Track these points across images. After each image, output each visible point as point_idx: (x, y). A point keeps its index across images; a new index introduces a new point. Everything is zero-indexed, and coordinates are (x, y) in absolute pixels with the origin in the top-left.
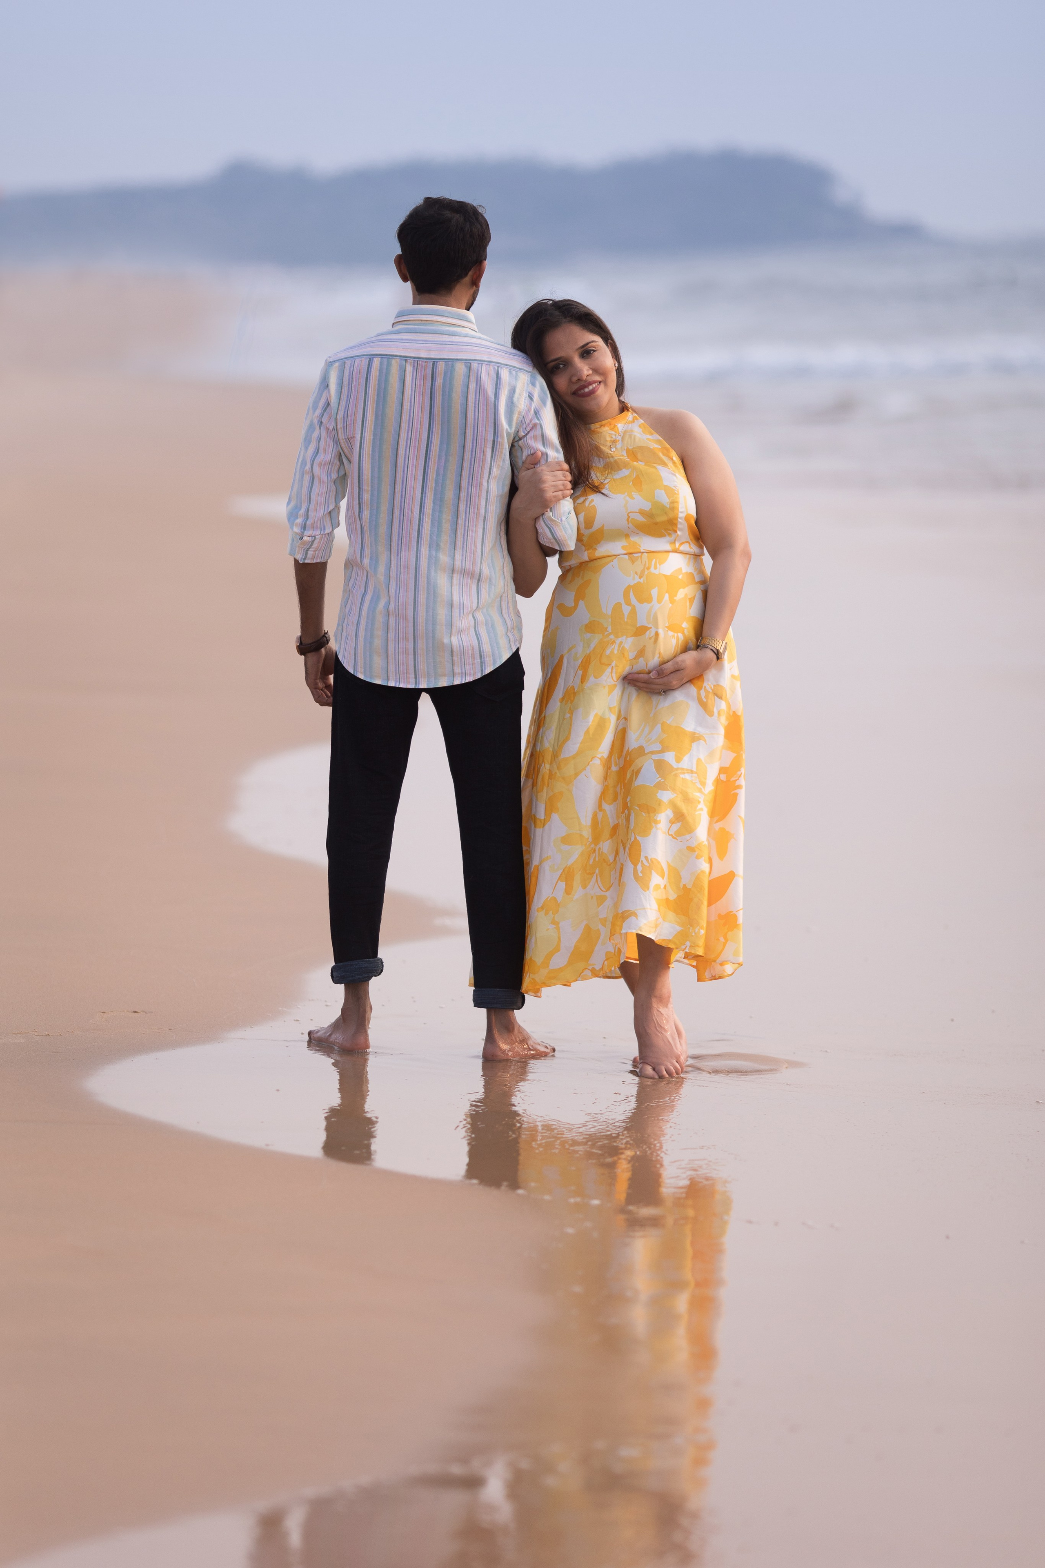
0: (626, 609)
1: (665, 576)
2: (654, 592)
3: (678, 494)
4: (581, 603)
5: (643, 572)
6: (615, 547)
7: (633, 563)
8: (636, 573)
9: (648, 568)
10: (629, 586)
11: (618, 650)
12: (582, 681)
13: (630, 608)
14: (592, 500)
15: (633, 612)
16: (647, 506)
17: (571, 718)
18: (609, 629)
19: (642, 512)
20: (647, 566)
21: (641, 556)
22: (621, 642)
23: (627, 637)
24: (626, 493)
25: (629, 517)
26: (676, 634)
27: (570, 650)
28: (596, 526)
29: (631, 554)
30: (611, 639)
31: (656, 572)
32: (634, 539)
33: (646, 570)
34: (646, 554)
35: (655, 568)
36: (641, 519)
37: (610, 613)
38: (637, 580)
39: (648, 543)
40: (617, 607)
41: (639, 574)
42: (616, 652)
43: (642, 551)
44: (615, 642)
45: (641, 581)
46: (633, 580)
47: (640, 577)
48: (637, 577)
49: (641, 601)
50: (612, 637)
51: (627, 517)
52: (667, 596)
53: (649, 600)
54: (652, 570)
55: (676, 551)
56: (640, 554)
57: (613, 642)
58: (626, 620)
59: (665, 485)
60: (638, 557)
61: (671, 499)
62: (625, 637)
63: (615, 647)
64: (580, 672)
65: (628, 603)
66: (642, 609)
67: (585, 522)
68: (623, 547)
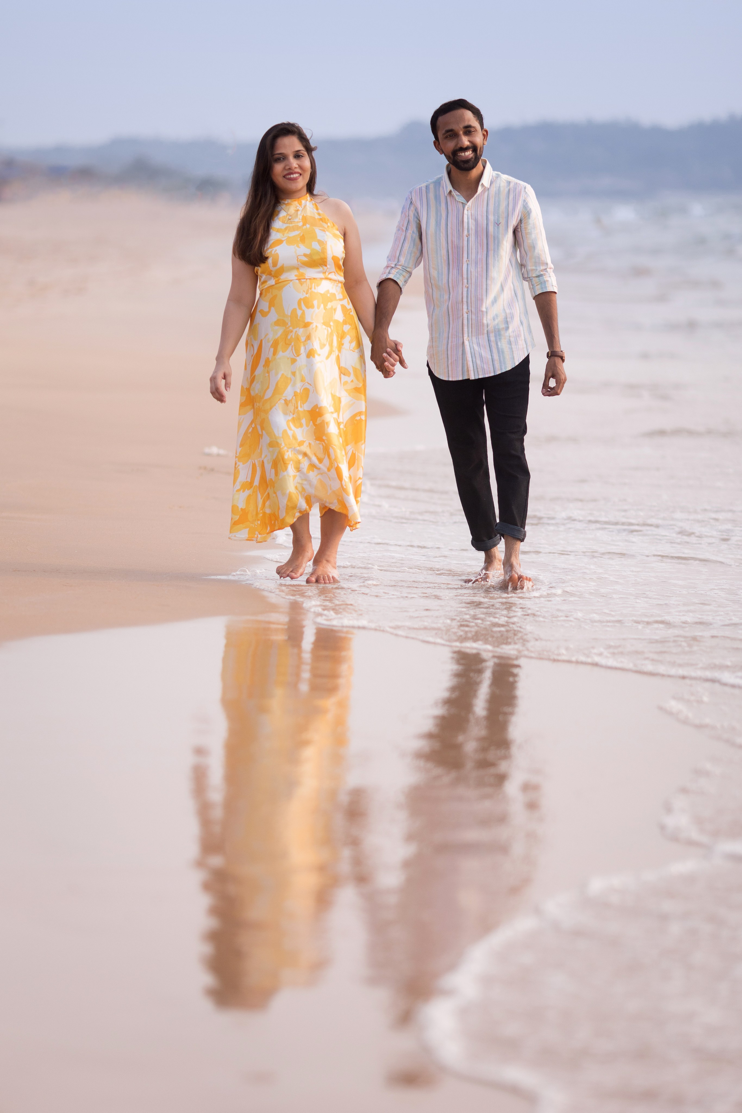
0: (299, 313)
1: (321, 294)
2: (315, 303)
3: (326, 244)
4: (273, 309)
5: (308, 290)
6: (292, 275)
7: (302, 285)
8: (304, 291)
9: (311, 289)
10: (301, 299)
11: (295, 336)
12: (275, 354)
13: (301, 312)
14: (276, 250)
15: (303, 313)
16: (308, 251)
17: (269, 376)
18: (289, 324)
19: (305, 255)
20: (310, 287)
21: (306, 281)
22: (296, 331)
23: (300, 328)
24: (296, 245)
25: (298, 258)
26: (327, 328)
27: (266, 336)
28: (279, 265)
29: (300, 279)
30: (290, 330)
31: (316, 291)
32: (302, 270)
33: (310, 290)
34: (309, 280)
35: (315, 288)
36: (305, 259)
37: (289, 314)
38: (305, 295)
39: (311, 273)
40: (294, 311)
41: (305, 292)
42: (293, 337)
43: (307, 277)
44: (293, 331)
45: (307, 296)
46: (303, 295)
47: (307, 294)
48: (305, 294)
49: (308, 307)
50: (291, 328)
51: (297, 258)
52: (322, 306)
53: (312, 307)
54: (313, 289)
55: (327, 279)
56: (305, 280)
57: (292, 331)
58: (299, 318)
59: (318, 240)
60: (304, 282)
61: (322, 247)
62: (298, 328)
63: (293, 334)
64: (272, 350)
65: (301, 309)
66: (308, 312)
67: (273, 263)
68: (296, 276)
